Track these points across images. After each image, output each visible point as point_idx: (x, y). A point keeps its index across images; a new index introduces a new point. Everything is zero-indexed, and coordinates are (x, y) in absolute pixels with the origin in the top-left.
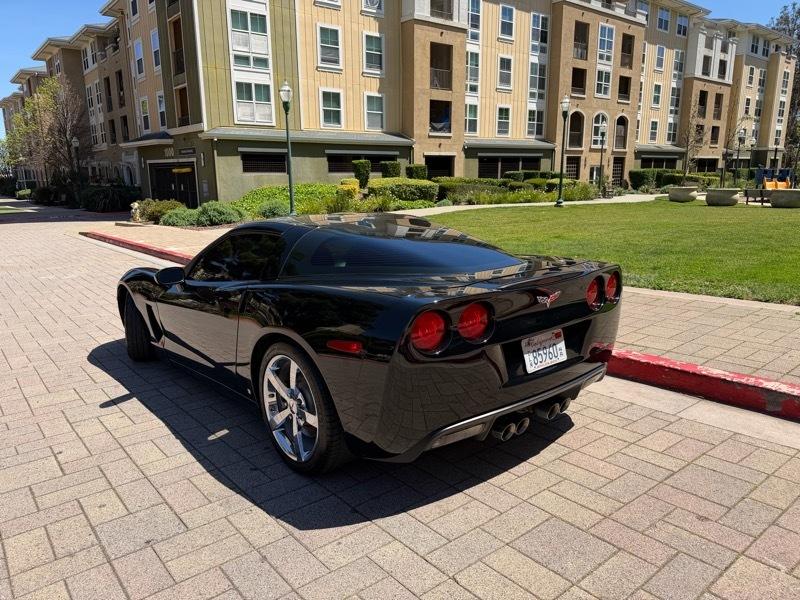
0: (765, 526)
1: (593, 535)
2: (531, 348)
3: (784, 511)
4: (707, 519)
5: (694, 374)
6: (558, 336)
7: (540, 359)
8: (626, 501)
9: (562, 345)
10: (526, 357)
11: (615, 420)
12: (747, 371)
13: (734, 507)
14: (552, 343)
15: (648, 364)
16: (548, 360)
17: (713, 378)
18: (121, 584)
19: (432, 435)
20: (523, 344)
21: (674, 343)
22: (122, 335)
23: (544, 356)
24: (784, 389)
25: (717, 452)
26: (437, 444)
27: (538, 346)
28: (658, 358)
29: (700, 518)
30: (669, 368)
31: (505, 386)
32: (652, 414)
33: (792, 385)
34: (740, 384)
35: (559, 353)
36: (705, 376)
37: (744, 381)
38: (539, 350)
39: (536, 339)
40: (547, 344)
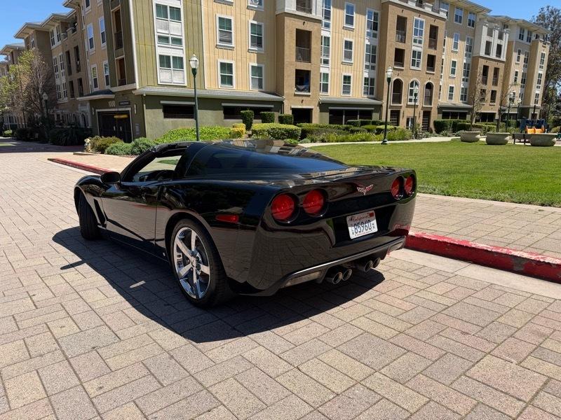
0: (505, 338)
1: (391, 343)
2: (353, 223)
3: (519, 329)
4: (468, 333)
5: (467, 247)
6: (371, 215)
7: (359, 230)
8: (415, 323)
9: (374, 222)
10: (350, 229)
11: (412, 276)
12: (502, 245)
13: (486, 326)
14: (368, 219)
15: (437, 241)
16: (364, 231)
17: (479, 249)
18: (75, 373)
19: (285, 278)
20: (348, 219)
21: (455, 228)
22: (77, 224)
23: (362, 228)
24: (525, 255)
25: (479, 295)
26: (289, 284)
27: (358, 222)
28: (444, 237)
29: (463, 333)
30: (450, 243)
31: (333, 247)
32: (437, 272)
33: (531, 253)
34: (497, 253)
35: (373, 227)
36: (473, 248)
37: (499, 251)
38: (358, 224)
39: (356, 216)
40: (364, 220)
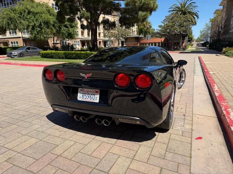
2: (82, 92)
6: (97, 92)
7: (85, 97)
9: (98, 96)
10: (79, 94)
14: (93, 93)
16: (89, 99)
20: (79, 89)
23: (87, 97)
27: (86, 93)
35: (96, 99)
38: (85, 94)
39: (85, 90)
40: (91, 93)
